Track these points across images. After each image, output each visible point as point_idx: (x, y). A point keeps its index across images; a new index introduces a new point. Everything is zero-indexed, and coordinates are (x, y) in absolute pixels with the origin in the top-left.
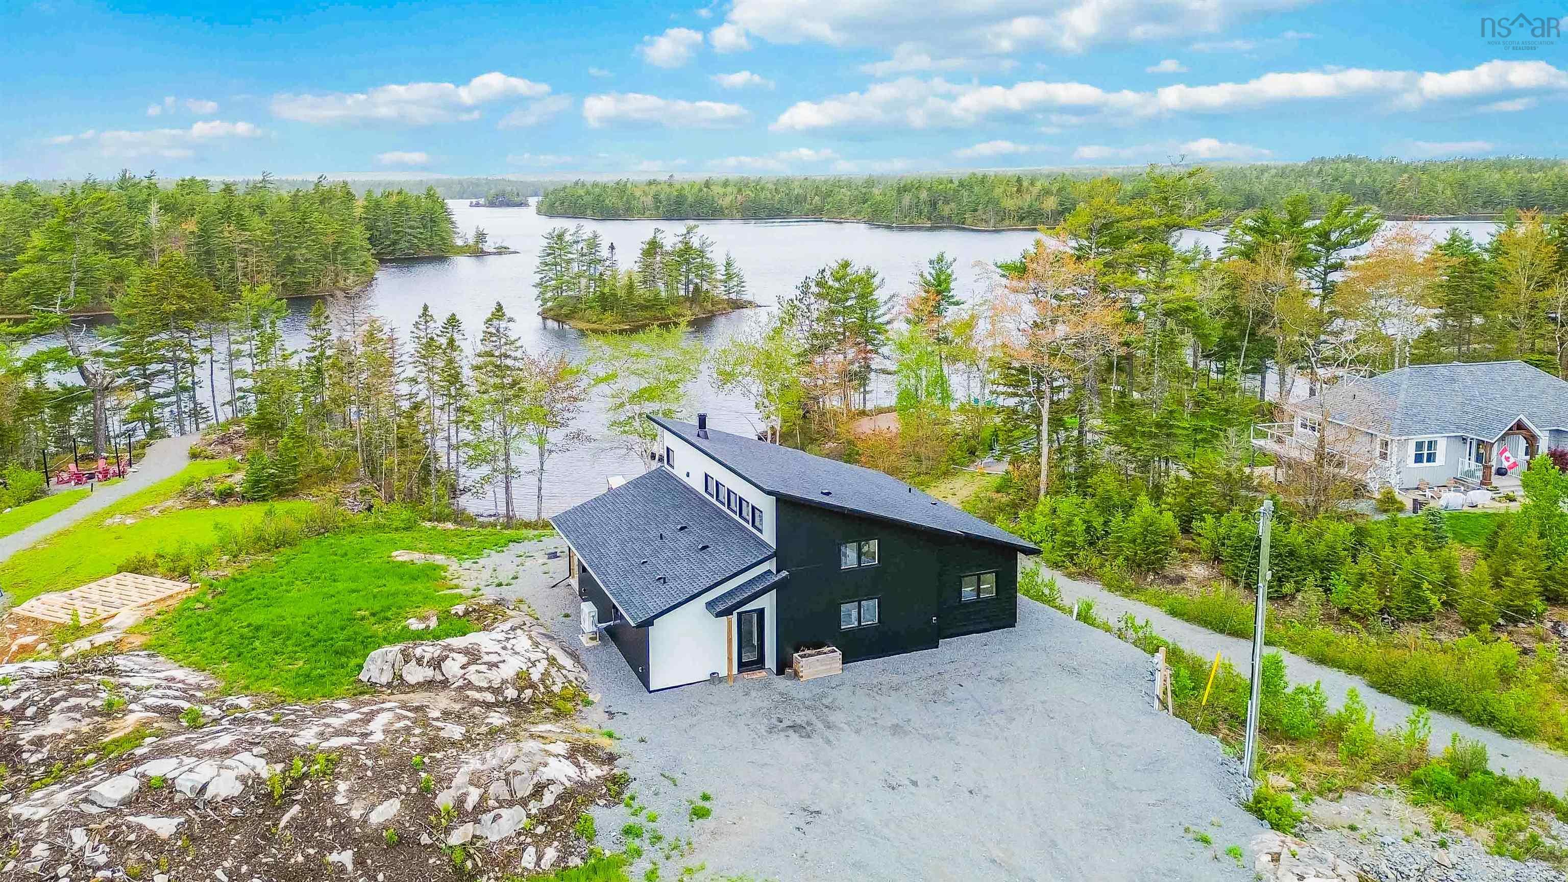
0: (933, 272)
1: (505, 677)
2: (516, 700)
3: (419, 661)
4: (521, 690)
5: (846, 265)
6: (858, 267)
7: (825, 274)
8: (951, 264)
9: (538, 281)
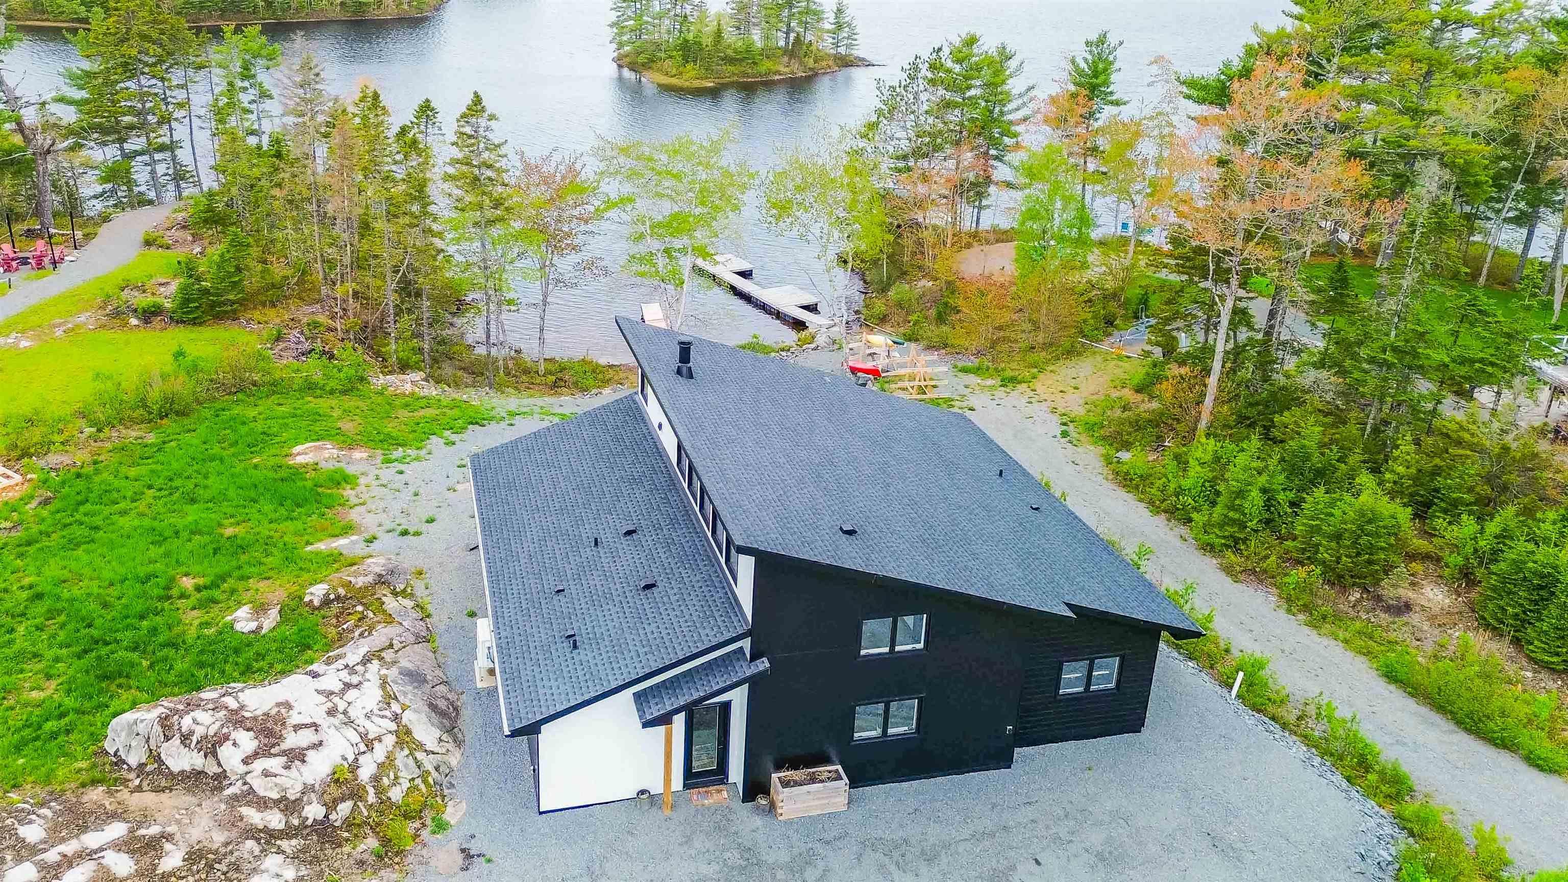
0: (1089, 57)
1: (310, 781)
2: (322, 823)
3: (185, 739)
4: (331, 806)
5: (971, 41)
6: (988, 45)
7: (941, 54)
8: (1115, 49)
9: (614, 19)
